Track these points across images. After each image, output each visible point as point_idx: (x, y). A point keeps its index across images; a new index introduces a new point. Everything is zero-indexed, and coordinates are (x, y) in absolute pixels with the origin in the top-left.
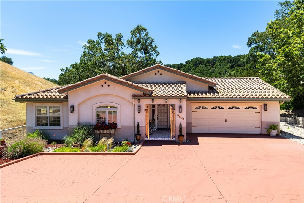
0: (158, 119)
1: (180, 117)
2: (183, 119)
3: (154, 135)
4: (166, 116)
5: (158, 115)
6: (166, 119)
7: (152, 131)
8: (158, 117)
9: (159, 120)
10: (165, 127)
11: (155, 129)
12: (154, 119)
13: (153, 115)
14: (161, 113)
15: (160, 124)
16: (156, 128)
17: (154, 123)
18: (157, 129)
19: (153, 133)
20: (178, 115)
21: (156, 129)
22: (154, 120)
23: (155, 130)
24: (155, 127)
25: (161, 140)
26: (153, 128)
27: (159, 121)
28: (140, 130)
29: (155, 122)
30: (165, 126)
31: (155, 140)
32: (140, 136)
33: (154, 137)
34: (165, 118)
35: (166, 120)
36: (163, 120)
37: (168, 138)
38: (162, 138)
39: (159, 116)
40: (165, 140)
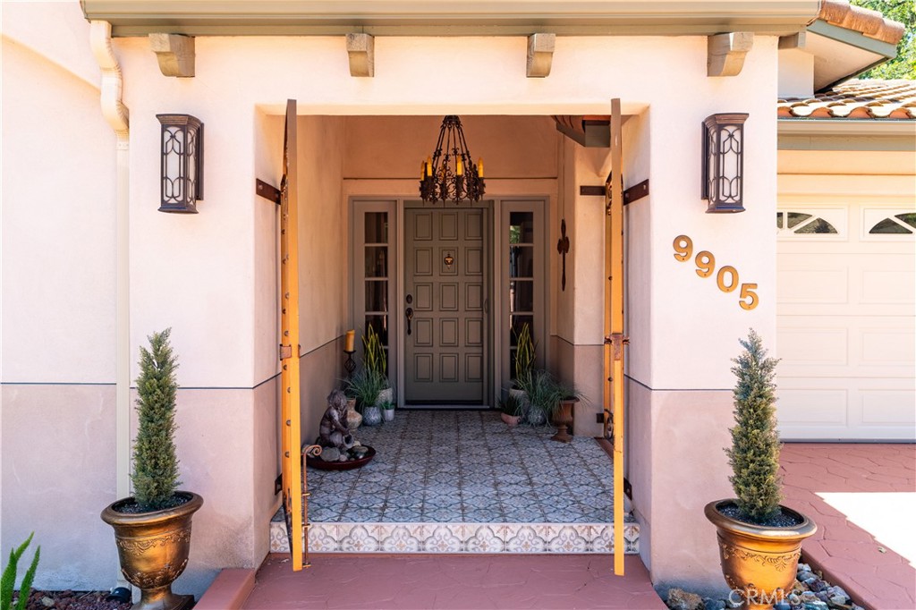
0: (409, 323)
1: (706, 262)
2: (748, 289)
3: (377, 475)
4: (474, 301)
5: (408, 299)
6: (475, 327)
7: (364, 424)
8: (409, 312)
9: (424, 338)
10: (473, 392)
11: (386, 406)
12: (377, 326)
13: (377, 296)
14: (436, 279)
15: (424, 363)
16: (395, 394)
17: (383, 356)
18: (401, 404)
19: (371, 453)
20: (682, 246)
21: (395, 405)
22: (384, 338)
23: (390, 413)
24: (386, 395)
25: (455, 548)
26: (375, 396)
27: (418, 345)
28: (177, 438)
29: (391, 347)
30: (468, 380)
31: (388, 548)
32: (183, 523)
33: (382, 516)
34: (469, 320)
35: (475, 338)
36: (449, 338)
37: (538, 527)
38: (471, 527)
39: (423, 301)
40: (513, 548)
